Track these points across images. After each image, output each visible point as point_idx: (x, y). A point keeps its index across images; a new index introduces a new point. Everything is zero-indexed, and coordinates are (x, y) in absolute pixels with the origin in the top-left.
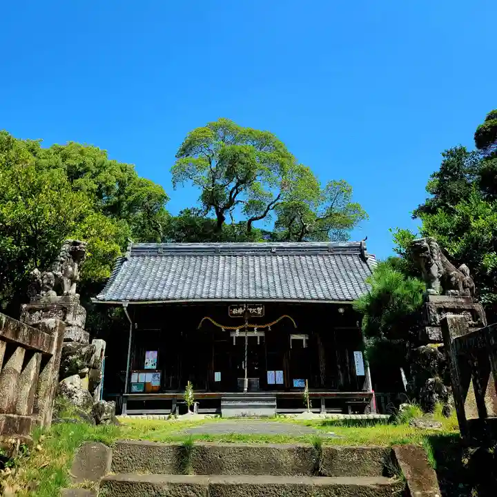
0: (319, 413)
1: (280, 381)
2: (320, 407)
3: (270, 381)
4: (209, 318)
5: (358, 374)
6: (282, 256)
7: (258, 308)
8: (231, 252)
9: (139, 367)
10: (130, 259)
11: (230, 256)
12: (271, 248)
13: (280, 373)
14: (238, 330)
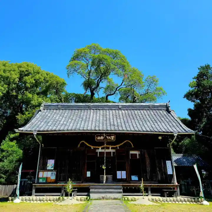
0: (147, 196)
1: (124, 177)
2: (148, 192)
3: (119, 177)
4: (84, 142)
5: (169, 173)
6: (124, 110)
7: (112, 136)
8: (97, 108)
9: (44, 168)
10: (43, 111)
11: (97, 110)
12: (118, 106)
13: (124, 173)
14: (100, 148)
